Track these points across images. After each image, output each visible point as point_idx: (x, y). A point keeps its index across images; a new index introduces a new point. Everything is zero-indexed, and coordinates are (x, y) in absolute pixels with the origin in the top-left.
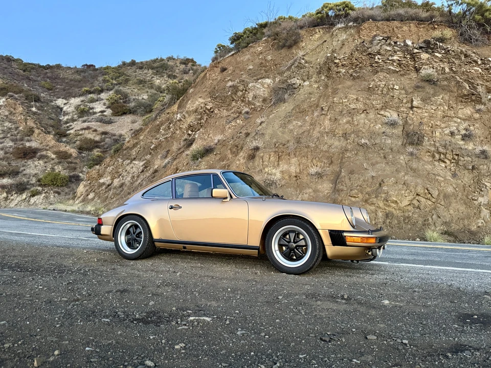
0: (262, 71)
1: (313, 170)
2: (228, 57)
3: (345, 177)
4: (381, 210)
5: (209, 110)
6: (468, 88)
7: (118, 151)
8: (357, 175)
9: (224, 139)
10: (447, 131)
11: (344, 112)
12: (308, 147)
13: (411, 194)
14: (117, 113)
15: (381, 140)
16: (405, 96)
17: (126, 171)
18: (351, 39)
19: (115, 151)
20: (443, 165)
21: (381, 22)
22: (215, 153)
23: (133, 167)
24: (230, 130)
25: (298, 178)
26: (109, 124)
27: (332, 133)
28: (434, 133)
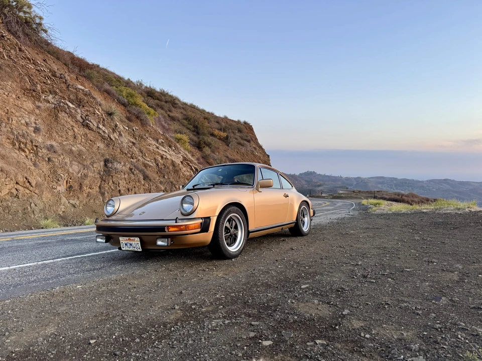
6: (29, 83)
10: (23, 122)
13: (12, 182)
20: (23, 154)
28: (10, 120)
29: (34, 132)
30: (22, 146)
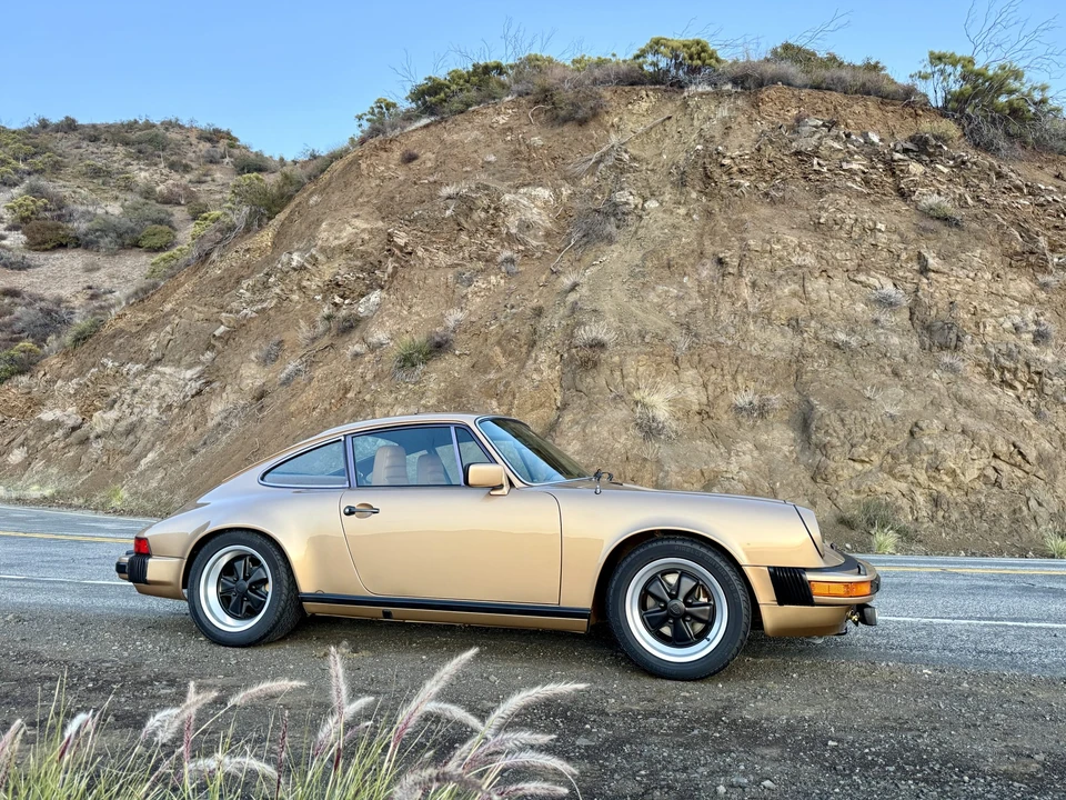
0: (523, 170)
1: (742, 399)
2: (414, 131)
3: (829, 415)
4: (922, 490)
5: (401, 249)
6: (1021, 239)
7: (84, 339)
8: (856, 412)
9: (473, 319)
10: (1008, 325)
11: (780, 272)
12: (717, 345)
13: (984, 455)
14: (39, 244)
15: (877, 336)
16: (901, 246)
17: (135, 391)
18: (742, 119)
19: (77, 340)
20: (1011, 392)
21: (807, 91)
22: (457, 352)
23: (158, 382)
24: (478, 300)
25: (706, 416)
26: (20, 269)
27: (765, 317)
28: (982, 327)
29: (1035, 342)
30: (1008, 376)
